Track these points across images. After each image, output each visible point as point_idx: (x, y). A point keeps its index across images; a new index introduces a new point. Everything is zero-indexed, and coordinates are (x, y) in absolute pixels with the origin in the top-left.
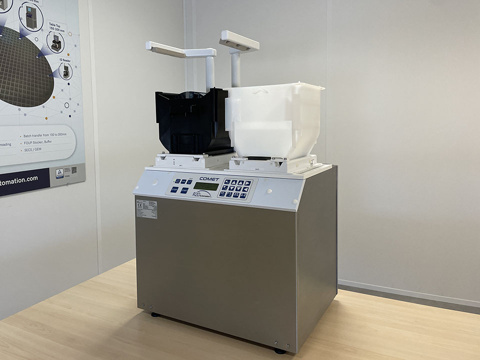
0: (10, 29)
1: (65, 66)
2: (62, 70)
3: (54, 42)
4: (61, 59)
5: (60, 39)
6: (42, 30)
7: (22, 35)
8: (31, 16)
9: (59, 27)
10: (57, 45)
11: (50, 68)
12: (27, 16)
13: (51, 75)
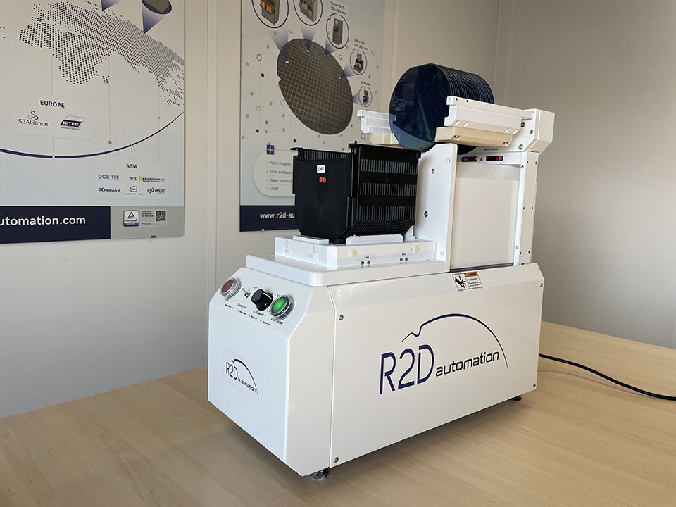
0: (317, 45)
1: (365, 91)
2: (362, 94)
3: (357, 61)
4: (362, 82)
5: (363, 59)
6: (347, 47)
7: (327, 52)
8: (337, 29)
9: (363, 43)
10: (359, 65)
11: (350, 92)
12: (334, 30)
13: (351, 100)
